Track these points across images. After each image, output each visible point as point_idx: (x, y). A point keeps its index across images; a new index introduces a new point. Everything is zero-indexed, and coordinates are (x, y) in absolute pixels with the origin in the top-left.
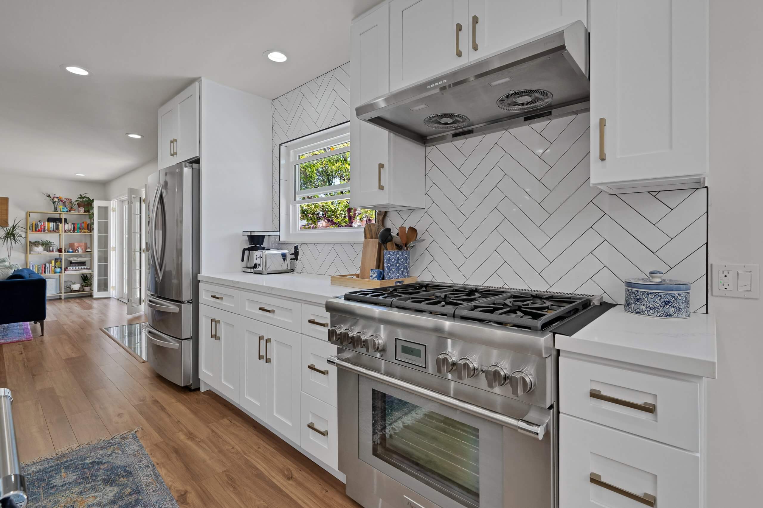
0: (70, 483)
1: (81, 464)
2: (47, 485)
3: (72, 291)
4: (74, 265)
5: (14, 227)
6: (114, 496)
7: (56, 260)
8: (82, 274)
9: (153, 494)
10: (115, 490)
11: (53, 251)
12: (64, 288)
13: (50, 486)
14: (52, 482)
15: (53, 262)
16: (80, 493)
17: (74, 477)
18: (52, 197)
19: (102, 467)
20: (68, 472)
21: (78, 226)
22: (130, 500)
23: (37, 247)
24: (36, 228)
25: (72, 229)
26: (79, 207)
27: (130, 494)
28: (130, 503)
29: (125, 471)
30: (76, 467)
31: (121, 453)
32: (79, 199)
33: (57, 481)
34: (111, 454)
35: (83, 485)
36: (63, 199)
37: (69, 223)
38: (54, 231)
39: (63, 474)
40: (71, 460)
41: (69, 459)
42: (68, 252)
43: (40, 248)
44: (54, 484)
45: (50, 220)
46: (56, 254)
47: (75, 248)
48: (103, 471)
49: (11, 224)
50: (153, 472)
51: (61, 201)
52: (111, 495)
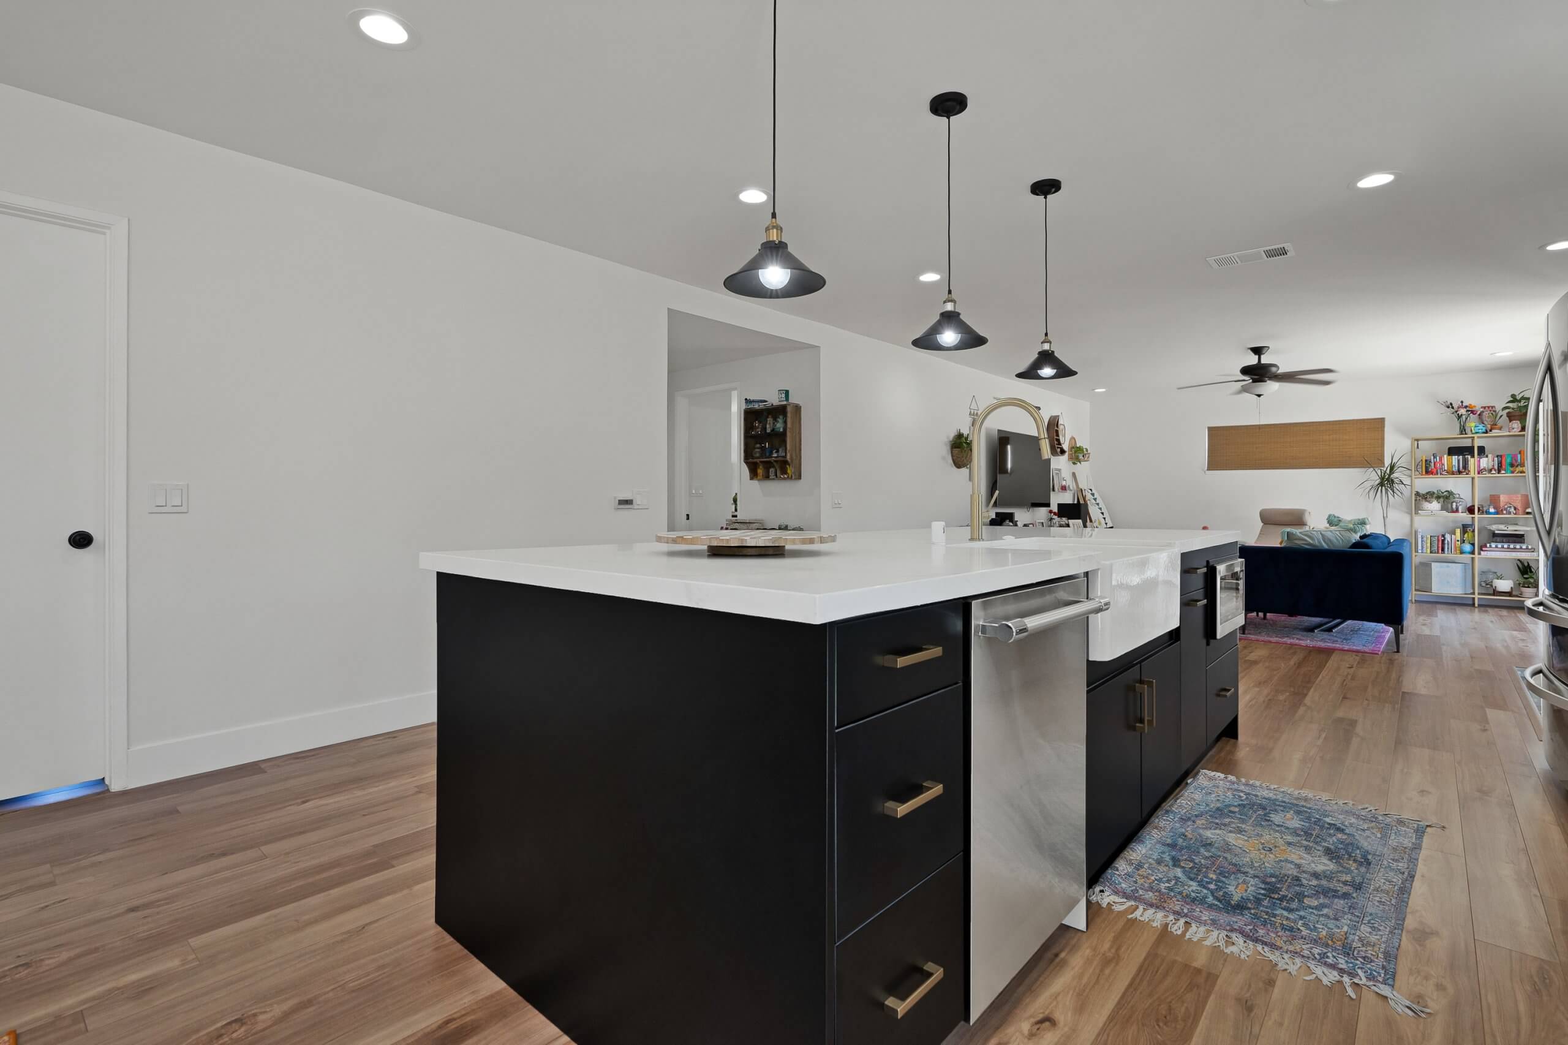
0: (1287, 828)
1: (1317, 818)
2: (1265, 815)
3: (1495, 592)
4: (1498, 539)
5: (1392, 467)
6: (1324, 872)
7: (1465, 528)
8: (1519, 560)
9: (1377, 904)
10: (1331, 866)
11: (1457, 511)
12: (1480, 585)
13: (1266, 818)
14: (1271, 815)
15: (1458, 531)
16: (1289, 844)
17: (1298, 826)
18: (1455, 406)
19: (1340, 836)
20: (1295, 817)
21: (1509, 460)
22: (1339, 888)
23: (1430, 502)
24: (1428, 469)
25: (1496, 467)
26: (1510, 421)
27: (1345, 883)
28: (1336, 890)
29: (1365, 857)
30: (1309, 818)
31: (1379, 835)
32: (1510, 405)
33: (1276, 818)
34: (1364, 830)
35: (1299, 838)
36: (1477, 408)
37: (1490, 456)
38: (1460, 472)
39: (1288, 816)
40: (1310, 808)
41: (1308, 806)
42: (1488, 513)
43: (1435, 506)
44: (1271, 819)
45: (1452, 451)
46: (1465, 517)
47: (1502, 504)
48: (1336, 840)
49: (1387, 462)
50: (1402, 883)
51: (1473, 412)
52: (1320, 868)
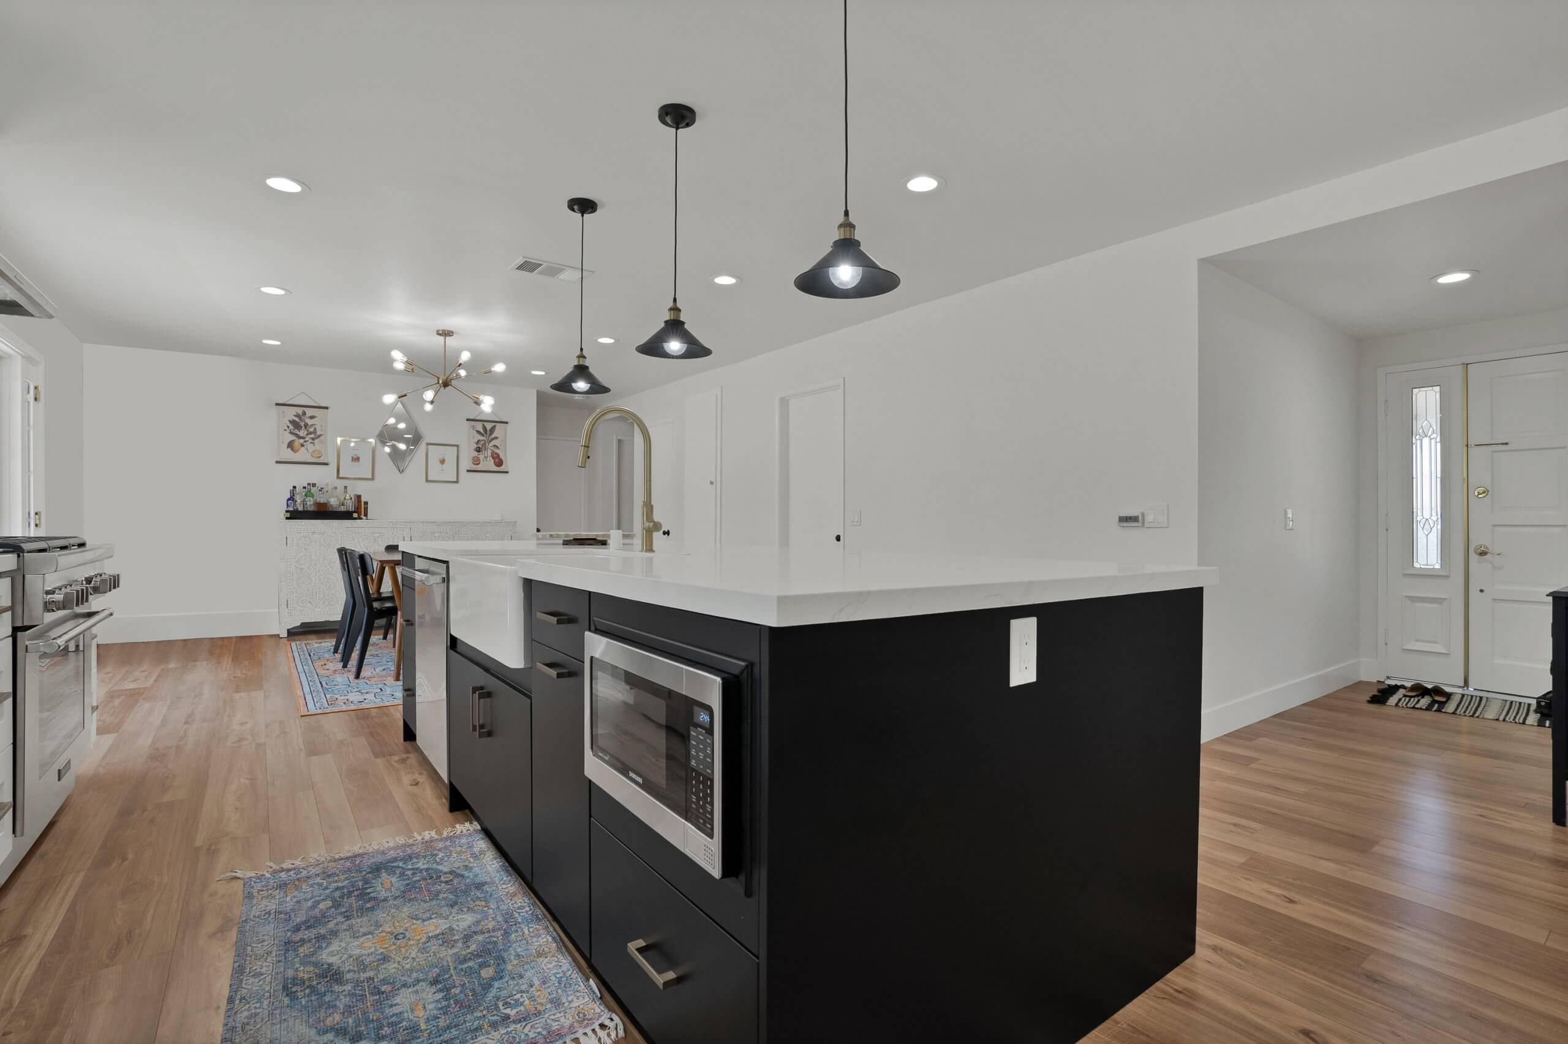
0: (404, 985)
10: (324, 955)
14: (440, 995)
17: (397, 1000)
20: (411, 1015)
29: (292, 995)
35: (381, 977)
39: (421, 1012)
44: (434, 989)
48: (338, 1004)
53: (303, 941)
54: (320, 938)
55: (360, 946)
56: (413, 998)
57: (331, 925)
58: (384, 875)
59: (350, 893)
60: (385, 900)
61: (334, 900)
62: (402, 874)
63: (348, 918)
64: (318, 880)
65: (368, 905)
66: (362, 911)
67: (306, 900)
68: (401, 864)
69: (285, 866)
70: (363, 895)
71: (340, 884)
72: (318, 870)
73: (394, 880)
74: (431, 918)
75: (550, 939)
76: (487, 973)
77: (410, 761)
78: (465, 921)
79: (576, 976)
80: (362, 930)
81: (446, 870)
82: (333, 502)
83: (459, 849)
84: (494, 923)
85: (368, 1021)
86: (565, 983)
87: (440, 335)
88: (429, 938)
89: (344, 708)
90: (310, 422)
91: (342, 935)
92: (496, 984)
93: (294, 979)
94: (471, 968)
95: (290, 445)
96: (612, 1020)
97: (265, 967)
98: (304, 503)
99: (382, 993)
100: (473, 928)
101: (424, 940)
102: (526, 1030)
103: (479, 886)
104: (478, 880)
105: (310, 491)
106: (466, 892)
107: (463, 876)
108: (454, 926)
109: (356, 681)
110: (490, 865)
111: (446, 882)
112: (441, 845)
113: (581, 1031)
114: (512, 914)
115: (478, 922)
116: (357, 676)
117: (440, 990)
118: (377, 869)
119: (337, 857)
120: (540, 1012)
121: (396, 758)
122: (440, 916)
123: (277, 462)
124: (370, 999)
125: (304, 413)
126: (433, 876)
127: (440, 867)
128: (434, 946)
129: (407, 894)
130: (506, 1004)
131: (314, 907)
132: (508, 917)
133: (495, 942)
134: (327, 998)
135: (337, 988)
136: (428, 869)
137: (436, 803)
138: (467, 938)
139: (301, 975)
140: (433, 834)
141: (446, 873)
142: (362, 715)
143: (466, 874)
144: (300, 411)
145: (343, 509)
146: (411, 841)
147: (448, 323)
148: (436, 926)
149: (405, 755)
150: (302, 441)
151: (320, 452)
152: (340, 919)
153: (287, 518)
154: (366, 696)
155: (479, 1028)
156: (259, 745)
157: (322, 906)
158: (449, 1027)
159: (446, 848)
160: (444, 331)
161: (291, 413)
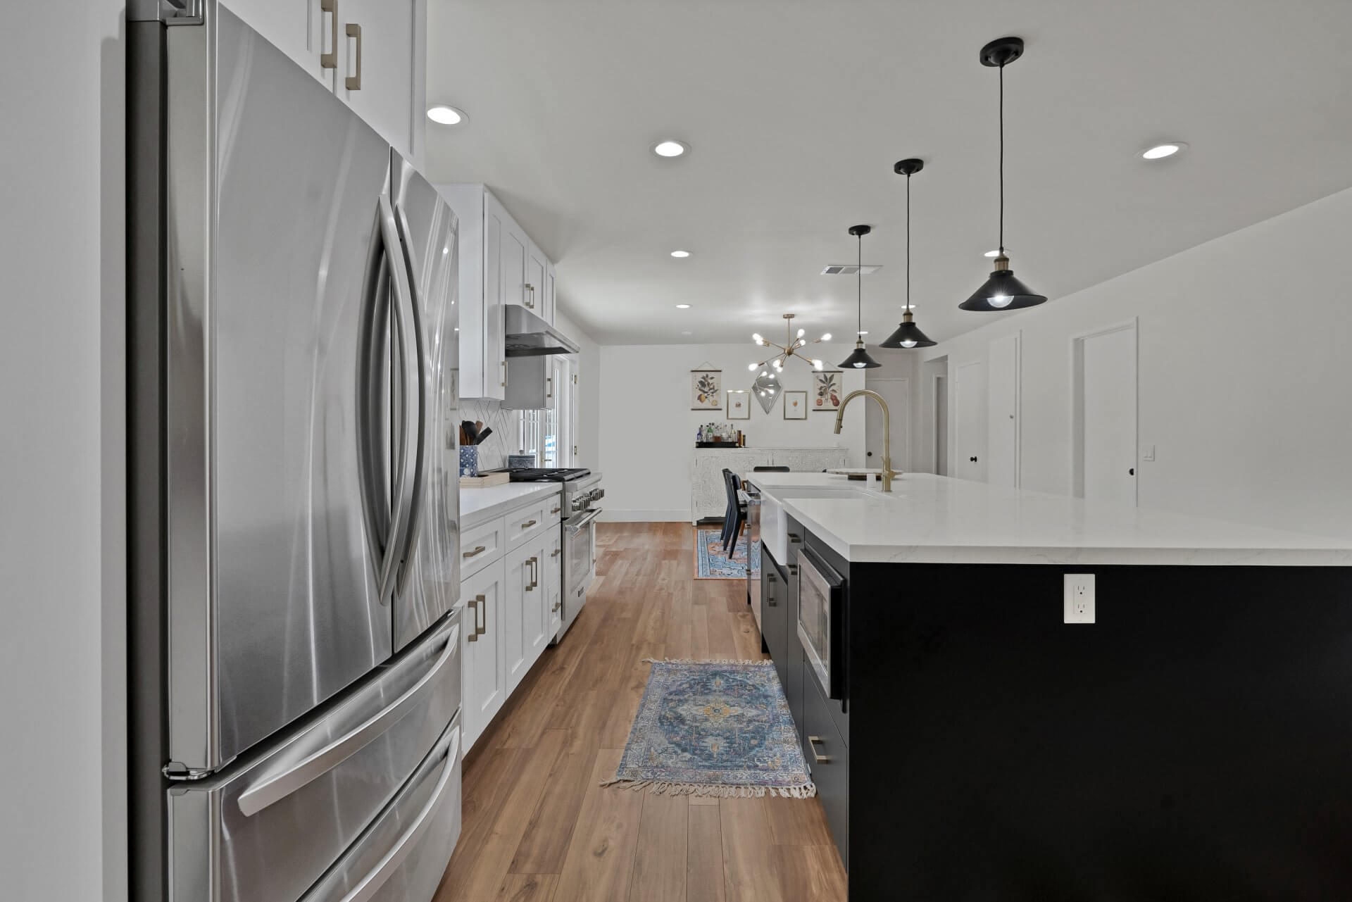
0: (712, 735)
1: (696, 754)
2: (731, 743)
6: (683, 705)
13: (729, 740)
16: (707, 720)
17: (707, 740)
20: (711, 750)
29: (662, 723)
30: (702, 753)
31: (652, 749)
33: (723, 743)
35: (702, 727)
39: (716, 750)
44: (725, 741)
52: (685, 707)
53: (672, 700)
54: (680, 701)
55: (697, 710)
56: (714, 742)
57: (686, 696)
58: (718, 678)
59: (699, 683)
60: (715, 691)
61: (690, 685)
62: (727, 680)
63: (694, 694)
64: (685, 672)
65: (706, 691)
66: (702, 694)
67: (678, 681)
68: (728, 674)
69: (672, 661)
70: (705, 686)
71: (695, 677)
72: (687, 667)
73: (722, 682)
74: (734, 706)
75: (794, 735)
76: (753, 742)
77: (747, 617)
78: (752, 713)
79: (801, 758)
80: (700, 703)
81: (751, 683)
82: (724, 435)
83: (761, 674)
84: (766, 718)
85: (691, 745)
86: (794, 761)
87: (786, 318)
88: (731, 716)
89: (719, 577)
90: (710, 381)
91: (690, 702)
92: (757, 749)
93: (664, 716)
94: (747, 737)
95: (699, 398)
96: (812, 786)
97: (653, 706)
98: (707, 436)
99: (702, 735)
100: (755, 718)
101: (728, 716)
102: (764, 776)
103: (766, 697)
104: (766, 693)
105: (710, 428)
106: (757, 698)
107: (759, 689)
108: (745, 713)
109: (730, 560)
110: (775, 687)
111: (749, 690)
112: (753, 669)
113: (793, 786)
114: (778, 717)
115: (758, 715)
116: (730, 557)
117: (728, 743)
118: (715, 674)
119: (697, 663)
120: (775, 770)
121: (740, 614)
122: (740, 706)
123: (693, 410)
124: (695, 735)
125: (707, 376)
126: (743, 685)
127: (748, 681)
128: (731, 721)
129: (725, 691)
130: (759, 760)
131: (680, 685)
132: (776, 717)
133: (764, 729)
134: (676, 729)
135: (681, 726)
136: (740, 681)
137: (755, 646)
138: (750, 721)
139: (667, 715)
140: (750, 662)
141: (750, 685)
142: (729, 583)
143: (761, 688)
144: (704, 374)
145: (730, 440)
146: (736, 663)
147: (790, 309)
148: (737, 711)
149: (746, 613)
150: (706, 394)
151: (716, 401)
152: (691, 694)
153: (697, 447)
154: (733, 571)
155: (741, 766)
156: (669, 594)
157: (684, 686)
158: (727, 761)
159: (755, 671)
160: (788, 315)
161: (699, 376)
